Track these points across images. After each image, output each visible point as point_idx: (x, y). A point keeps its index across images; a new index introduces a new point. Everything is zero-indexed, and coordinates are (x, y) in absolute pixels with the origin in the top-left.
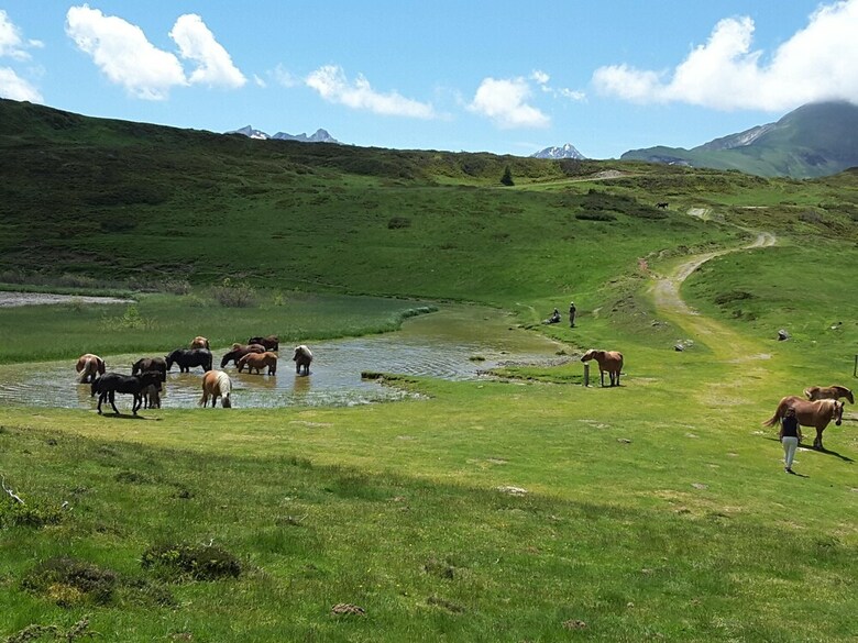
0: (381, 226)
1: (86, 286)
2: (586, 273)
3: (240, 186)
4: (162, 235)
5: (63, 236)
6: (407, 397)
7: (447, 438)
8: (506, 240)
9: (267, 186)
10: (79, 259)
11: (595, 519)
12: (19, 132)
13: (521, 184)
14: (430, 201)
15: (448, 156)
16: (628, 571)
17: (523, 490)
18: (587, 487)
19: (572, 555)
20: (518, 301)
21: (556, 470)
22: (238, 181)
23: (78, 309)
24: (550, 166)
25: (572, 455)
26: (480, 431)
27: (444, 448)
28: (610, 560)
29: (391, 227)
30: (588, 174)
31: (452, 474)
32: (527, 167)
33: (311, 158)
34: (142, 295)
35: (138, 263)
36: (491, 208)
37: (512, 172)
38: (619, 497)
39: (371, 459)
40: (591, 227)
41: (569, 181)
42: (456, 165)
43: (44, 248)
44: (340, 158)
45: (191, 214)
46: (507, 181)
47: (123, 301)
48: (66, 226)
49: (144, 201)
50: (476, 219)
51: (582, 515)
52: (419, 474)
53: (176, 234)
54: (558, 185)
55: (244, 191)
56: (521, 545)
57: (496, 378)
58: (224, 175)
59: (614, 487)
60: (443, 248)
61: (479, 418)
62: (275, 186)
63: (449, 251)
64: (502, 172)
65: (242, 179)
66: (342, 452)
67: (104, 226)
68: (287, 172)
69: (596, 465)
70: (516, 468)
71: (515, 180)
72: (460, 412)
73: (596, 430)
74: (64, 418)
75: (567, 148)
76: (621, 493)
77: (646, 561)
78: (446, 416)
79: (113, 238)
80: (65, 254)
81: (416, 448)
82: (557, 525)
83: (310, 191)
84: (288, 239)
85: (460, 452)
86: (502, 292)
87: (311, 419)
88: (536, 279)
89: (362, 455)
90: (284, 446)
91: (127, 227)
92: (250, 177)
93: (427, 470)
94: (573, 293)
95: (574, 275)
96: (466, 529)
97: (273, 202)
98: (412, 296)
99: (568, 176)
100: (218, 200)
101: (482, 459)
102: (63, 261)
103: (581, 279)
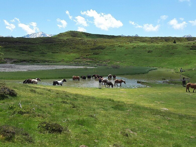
0: (146, 52)
1: (89, 65)
2: (192, 61)
3: (119, 45)
4: (104, 55)
5: (86, 56)
6: (146, 87)
7: (151, 96)
8: (173, 54)
9: (124, 45)
10: (89, 60)
11: (181, 119)
12: (80, 37)
13: (178, 43)
14: (157, 47)
15: (162, 38)
16: (186, 136)
17: (167, 109)
18: (184, 109)
19: (170, 130)
20: (176, 67)
21: (177, 105)
22: (118, 44)
23: (86, 69)
24: (185, 39)
25: (182, 101)
26: (160, 95)
27: (150, 98)
28: (182, 132)
29: (148, 52)
30: (193, 40)
31: (150, 104)
32: (179, 39)
33: (133, 39)
34: (99, 66)
35: (99, 60)
36: (170, 48)
37: (176, 40)
38: (193, 113)
39: (132, 100)
40: (193, 51)
41: (189, 42)
42: (163, 39)
43: (83, 58)
44: (139, 39)
45: (109, 51)
46: (175, 42)
47: (95, 67)
48: (87, 54)
49: (101, 49)
50: (167, 50)
51: (178, 118)
52: (143, 104)
53: (106, 55)
54: (186, 43)
55: (119, 46)
56: (156, 126)
57: (167, 83)
58: (116, 43)
59: (192, 110)
60: (159, 56)
61: (161, 92)
62: (125, 45)
63: (160, 57)
64: (174, 41)
65: (119, 44)
66: (126, 98)
67: (94, 54)
68: (128, 42)
69: (188, 104)
70: (167, 104)
71: (176, 42)
72: (156, 90)
73: (189, 96)
74: (73, 89)
75: (189, 35)
76: (194, 111)
77: (193, 134)
78: (153, 91)
79: (95, 56)
80: (87, 59)
81: (143, 98)
82: (169, 120)
83: (132, 46)
84: (127, 55)
85: (154, 99)
86: (172, 65)
87: (122, 91)
88: (180, 62)
89: (130, 99)
90: (114, 96)
91: (98, 54)
92: (121, 44)
93: (145, 103)
94: (189, 65)
95: (189, 62)
96: (142, 120)
97: (125, 48)
98: (152, 66)
99: (189, 41)
100: (114, 48)
101: (159, 101)
102: (86, 60)
103: (191, 62)
